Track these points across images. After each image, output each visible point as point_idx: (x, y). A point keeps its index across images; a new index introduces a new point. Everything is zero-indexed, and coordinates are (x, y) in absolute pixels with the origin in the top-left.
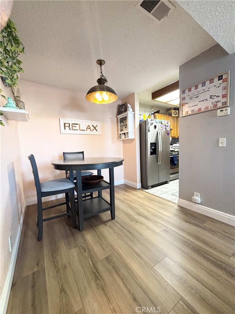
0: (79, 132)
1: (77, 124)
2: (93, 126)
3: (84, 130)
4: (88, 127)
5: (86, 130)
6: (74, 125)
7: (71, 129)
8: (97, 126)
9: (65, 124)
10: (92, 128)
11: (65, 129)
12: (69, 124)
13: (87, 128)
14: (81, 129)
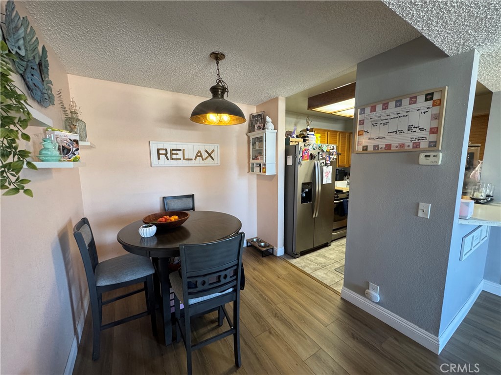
0: (182, 162)
1: (180, 150)
2: (206, 151)
3: (191, 159)
4: (198, 153)
5: (195, 159)
6: (174, 152)
7: (169, 158)
8: (213, 151)
9: (158, 150)
10: (205, 155)
11: (159, 158)
12: (166, 150)
13: (197, 156)
14: (186, 158)
